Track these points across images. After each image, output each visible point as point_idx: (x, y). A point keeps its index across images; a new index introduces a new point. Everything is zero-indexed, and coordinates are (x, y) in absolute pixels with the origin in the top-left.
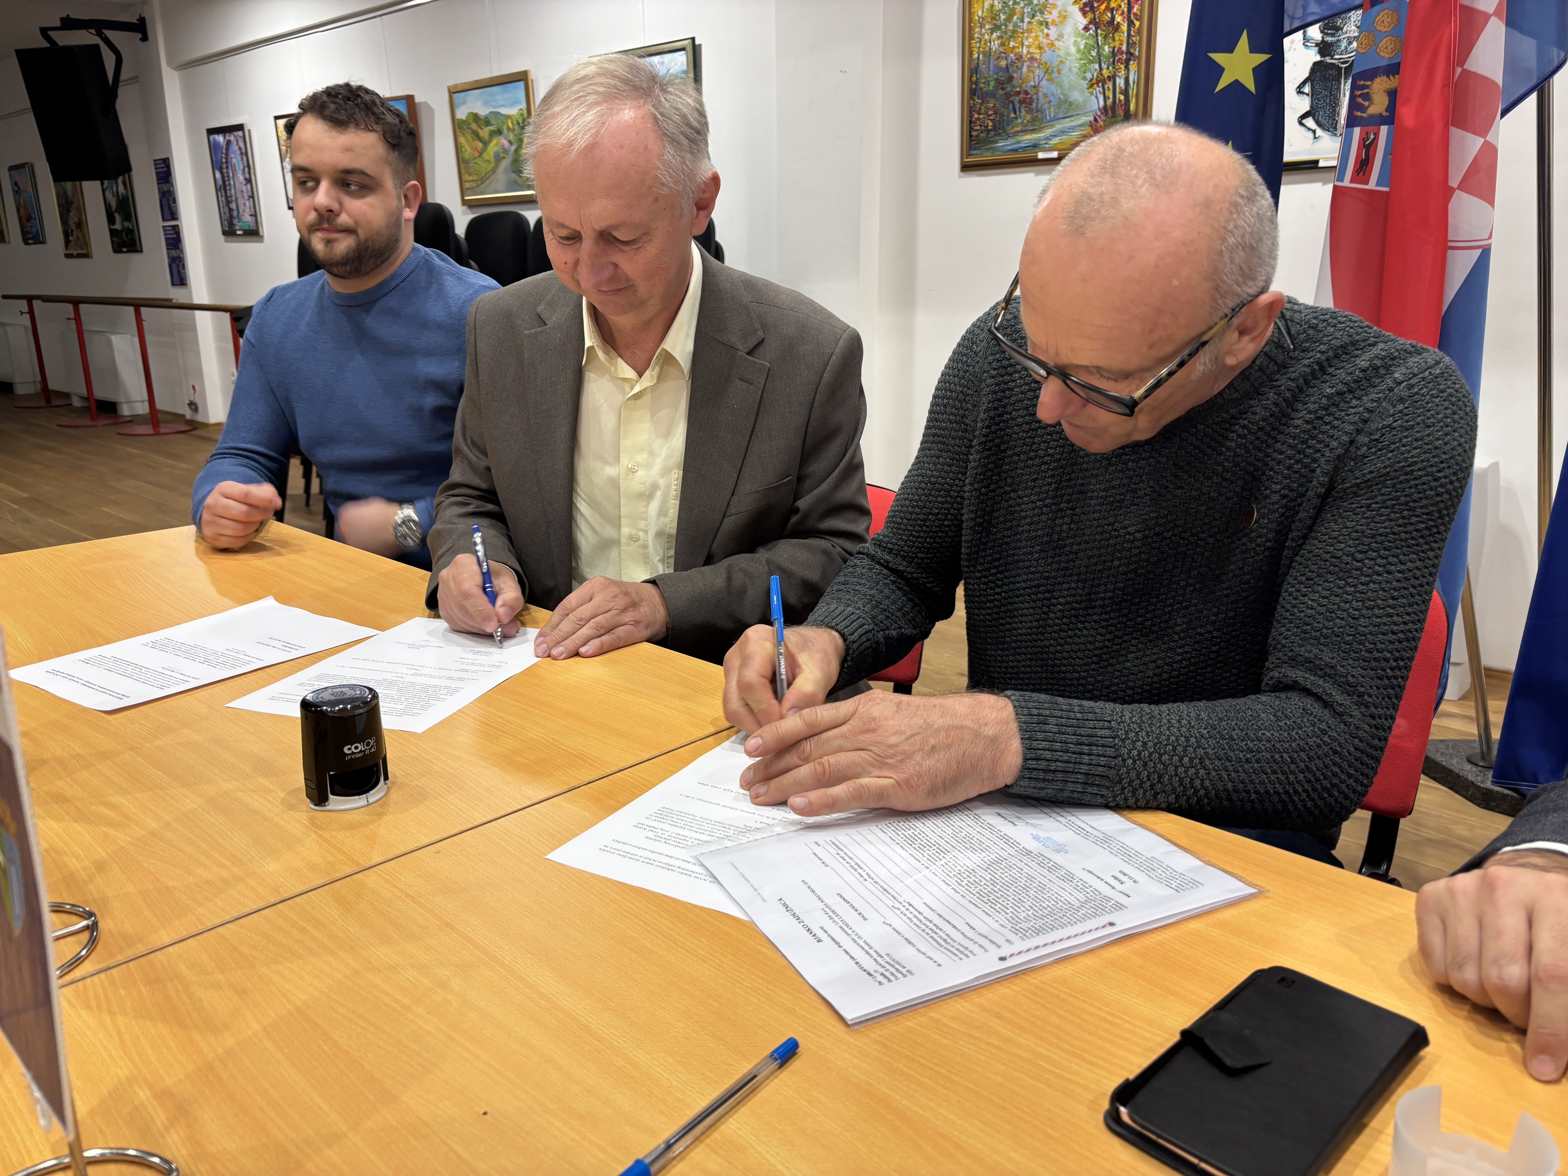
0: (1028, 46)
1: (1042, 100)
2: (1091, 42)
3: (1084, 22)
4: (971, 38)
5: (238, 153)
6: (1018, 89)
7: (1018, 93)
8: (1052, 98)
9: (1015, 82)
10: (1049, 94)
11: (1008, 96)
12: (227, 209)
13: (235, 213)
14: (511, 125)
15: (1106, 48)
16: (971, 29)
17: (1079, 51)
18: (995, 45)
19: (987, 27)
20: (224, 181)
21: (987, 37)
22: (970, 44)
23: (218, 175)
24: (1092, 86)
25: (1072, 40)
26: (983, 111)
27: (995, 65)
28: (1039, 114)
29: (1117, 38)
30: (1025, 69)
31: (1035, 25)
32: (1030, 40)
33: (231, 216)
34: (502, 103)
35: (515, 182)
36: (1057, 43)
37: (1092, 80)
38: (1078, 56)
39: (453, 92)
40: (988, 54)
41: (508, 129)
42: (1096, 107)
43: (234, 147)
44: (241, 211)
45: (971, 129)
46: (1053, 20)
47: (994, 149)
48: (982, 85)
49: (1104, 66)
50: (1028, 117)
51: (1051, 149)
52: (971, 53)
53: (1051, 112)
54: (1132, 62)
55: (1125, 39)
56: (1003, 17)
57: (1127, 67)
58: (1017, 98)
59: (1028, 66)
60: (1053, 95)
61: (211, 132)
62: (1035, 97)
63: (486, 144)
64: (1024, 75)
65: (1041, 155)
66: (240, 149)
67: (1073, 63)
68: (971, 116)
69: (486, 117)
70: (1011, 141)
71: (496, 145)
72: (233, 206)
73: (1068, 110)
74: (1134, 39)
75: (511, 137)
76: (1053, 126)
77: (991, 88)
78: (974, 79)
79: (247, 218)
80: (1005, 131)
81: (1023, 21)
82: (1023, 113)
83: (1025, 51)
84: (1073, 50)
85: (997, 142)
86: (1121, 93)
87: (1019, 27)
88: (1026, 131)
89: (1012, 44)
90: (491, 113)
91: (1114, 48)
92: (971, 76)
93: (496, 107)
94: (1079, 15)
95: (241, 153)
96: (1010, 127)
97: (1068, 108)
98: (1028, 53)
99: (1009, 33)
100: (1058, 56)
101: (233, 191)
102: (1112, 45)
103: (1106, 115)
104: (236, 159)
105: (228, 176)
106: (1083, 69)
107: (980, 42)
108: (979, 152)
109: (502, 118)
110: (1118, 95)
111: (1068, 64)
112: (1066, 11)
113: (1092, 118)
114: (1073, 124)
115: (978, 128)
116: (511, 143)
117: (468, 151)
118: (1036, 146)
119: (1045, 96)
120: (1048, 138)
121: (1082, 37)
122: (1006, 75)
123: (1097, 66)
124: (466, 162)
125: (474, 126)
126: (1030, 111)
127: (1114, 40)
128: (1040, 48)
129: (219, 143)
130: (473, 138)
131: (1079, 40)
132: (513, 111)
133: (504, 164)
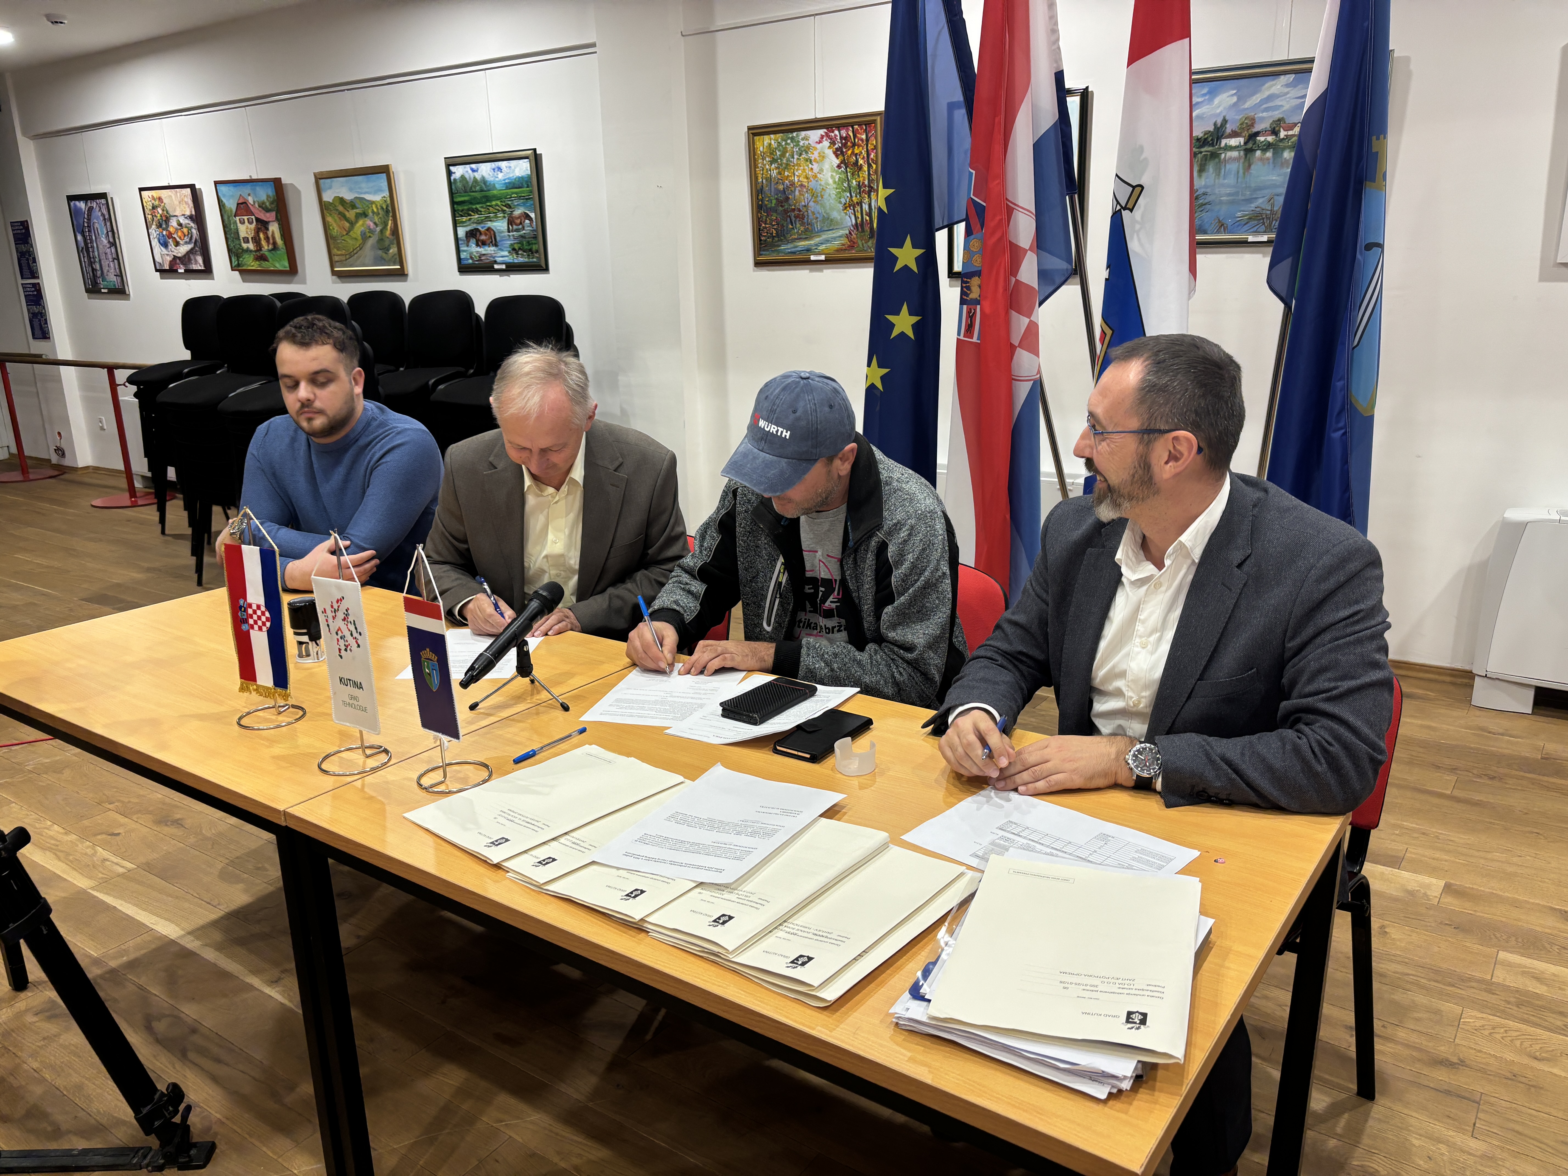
0: (798, 175)
1: (811, 216)
2: (843, 176)
3: (836, 162)
4: (756, 166)
5: (101, 218)
6: (793, 207)
7: (794, 210)
8: (818, 216)
9: (790, 202)
10: (816, 212)
11: (786, 211)
12: (90, 269)
13: (99, 273)
14: (375, 210)
15: (854, 181)
16: (755, 160)
17: (835, 182)
18: (774, 173)
19: (767, 159)
20: (86, 244)
21: (767, 167)
22: (755, 171)
23: (79, 237)
24: (846, 208)
25: (830, 174)
26: (768, 222)
27: (775, 188)
28: (809, 227)
29: (861, 175)
30: (797, 193)
31: (802, 162)
32: (800, 172)
33: (95, 276)
34: (367, 190)
35: (382, 258)
36: (818, 175)
37: (845, 204)
38: (835, 186)
39: (320, 178)
40: (769, 179)
41: (373, 212)
42: (850, 224)
43: (97, 213)
44: (105, 271)
45: (760, 235)
46: (815, 159)
47: (779, 252)
48: (766, 203)
49: (854, 195)
50: (802, 228)
51: (820, 254)
52: (756, 178)
53: (818, 226)
54: (872, 193)
55: (866, 177)
56: (778, 153)
57: (869, 197)
58: (793, 214)
59: (799, 191)
60: (818, 213)
61: (70, 198)
62: (806, 213)
63: (352, 224)
64: (796, 197)
65: (813, 258)
66: (103, 215)
67: (831, 191)
68: (760, 225)
69: (351, 201)
70: (790, 246)
71: (363, 225)
72: (97, 267)
73: (831, 225)
74: (873, 177)
75: (376, 219)
76: (820, 236)
77: (773, 205)
78: (760, 197)
79: (112, 278)
80: (785, 238)
81: (793, 158)
82: (798, 225)
83: (796, 179)
84: (831, 181)
85: (780, 246)
86: (866, 215)
87: (791, 162)
88: (801, 238)
89: (786, 174)
90: (356, 198)
91: (859, 182)
92: (758, 196)
93: (362, 193)
94: (833, 157)
95: (105, 219)
96: (789, 235)
97: (830, 224)
98: (799, 181)
99: (784, 166)
100: (820, 185)
101: (96, 253)
102: (858, 180)
103: (858, 230)
104: (98, 224)
105: (91, 239)
106: (839, 196)
107: (763, 170)
108: (768, 253)
109: (367, 203)
110: (864, 216)
111: (828, 191)
112: (824, 153)
113: (847, 232)
114: (834, 235)
115: (766, 234)
116: (375, 223)
117: (335, 230)
118: (808, 250)
119: (813, 213)
120: (816, 245)
121: (837, 173)
122: (784, 196)
123: (848, 194)
124: (334, 238)
125: (341, 208)
126: (803, 224)
127: (859, 176)
128: (807, 178)
129: (81, 209)
130: (340, 218)
131: (834, 174)
132: (377, 198)
133: (371, 242)
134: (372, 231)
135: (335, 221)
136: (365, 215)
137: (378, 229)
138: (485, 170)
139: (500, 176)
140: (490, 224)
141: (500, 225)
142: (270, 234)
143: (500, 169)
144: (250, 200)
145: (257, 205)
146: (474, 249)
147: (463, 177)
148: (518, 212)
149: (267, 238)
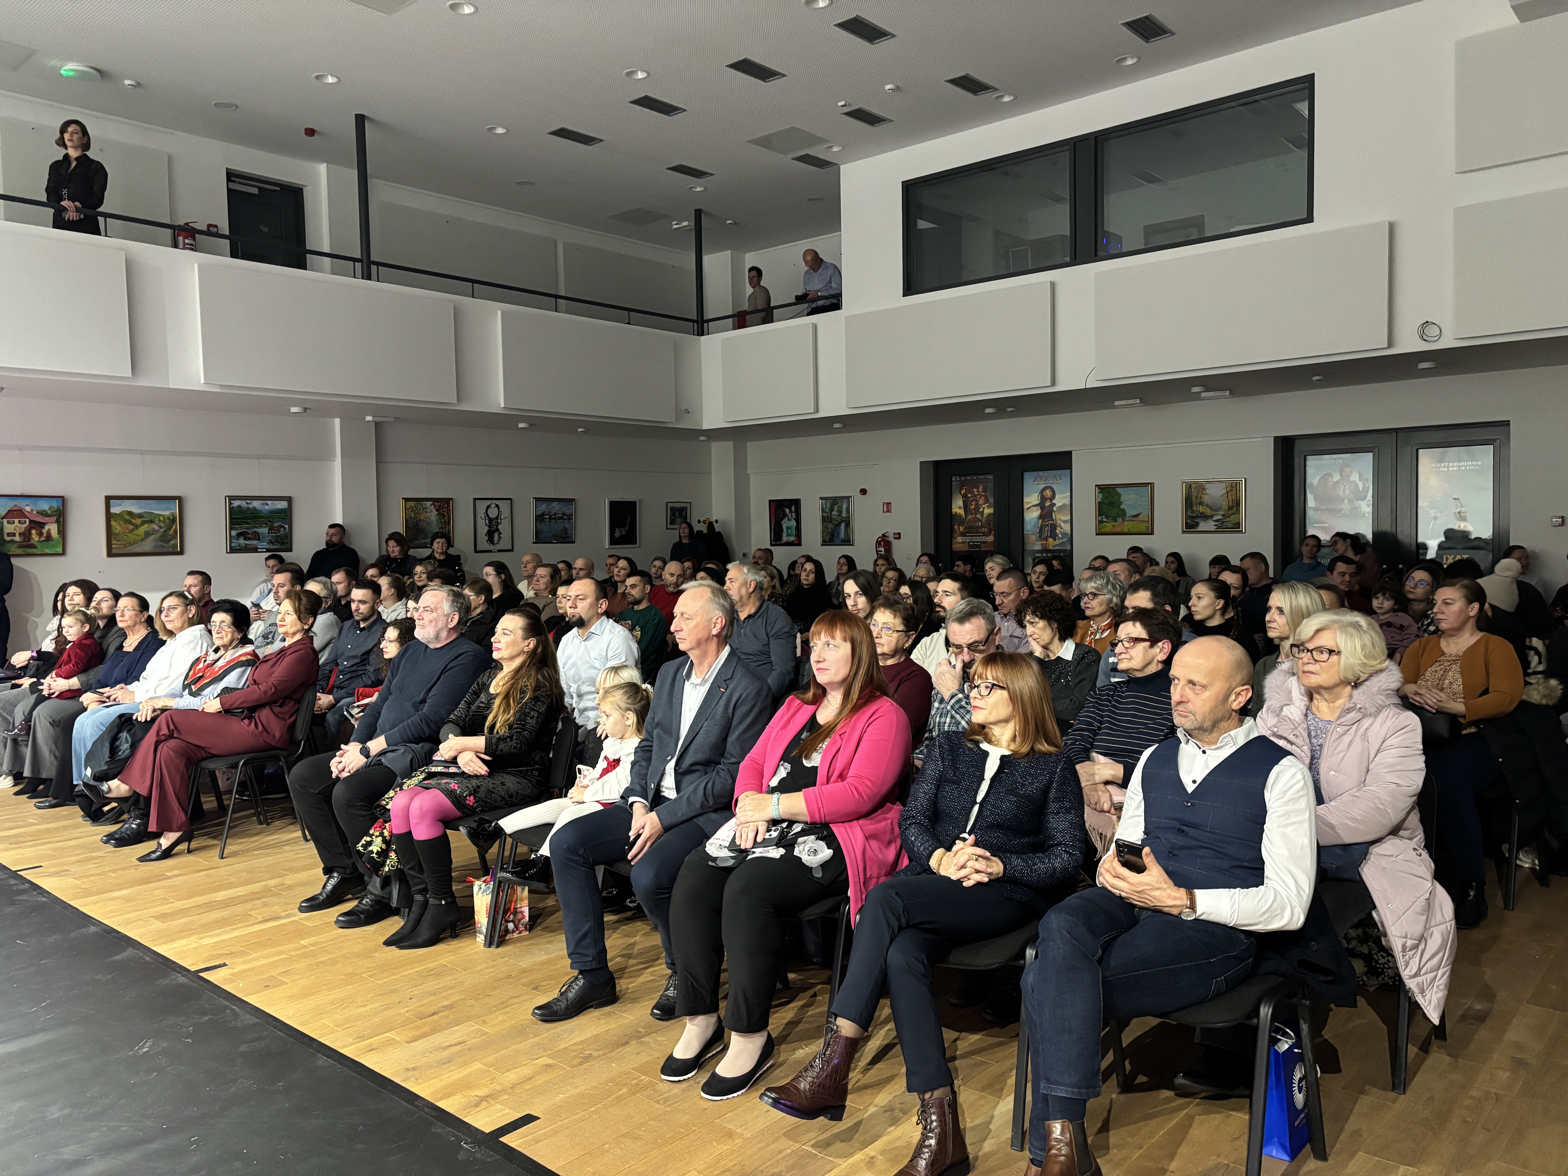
35: (162, 546)
39: (108, 499)
40: (411, 518)
63: (137, 527)
69: (140, 514)
71: (147, 527)
109: (155, 515)
116: (160, 527)
117: (118, 529)
124: (117, 534)
125: (127, 517)
130: (124, 523)
132: (167, 513)
133: (153, 537)
134: (157, 531)
135: (120, 525)
136: (151, 522)
137: (163, 530)
138: (256, 504)
139: (267, 507)
140: (255, 530)
141: (264, 530)
142: (45, 531)
143: (267, 504)
144: (28, 509)
145: (35, 512)
146: (242, 541)
147: (239, 506)
148: (276, 525)
149: (40, 534)
